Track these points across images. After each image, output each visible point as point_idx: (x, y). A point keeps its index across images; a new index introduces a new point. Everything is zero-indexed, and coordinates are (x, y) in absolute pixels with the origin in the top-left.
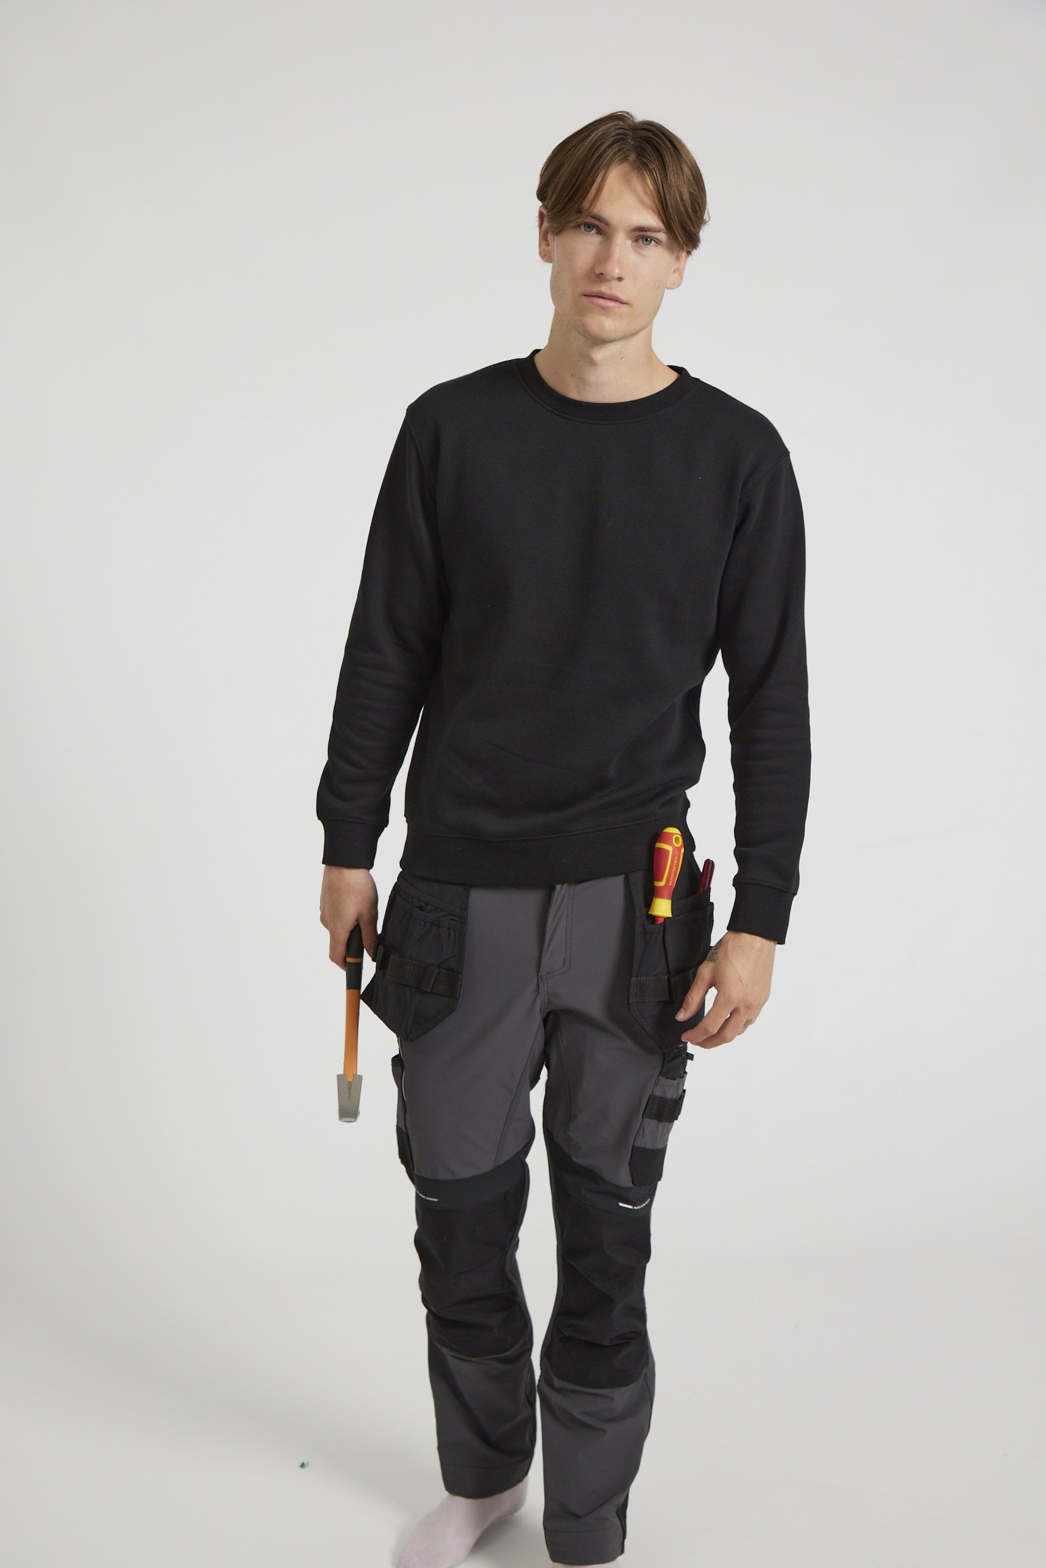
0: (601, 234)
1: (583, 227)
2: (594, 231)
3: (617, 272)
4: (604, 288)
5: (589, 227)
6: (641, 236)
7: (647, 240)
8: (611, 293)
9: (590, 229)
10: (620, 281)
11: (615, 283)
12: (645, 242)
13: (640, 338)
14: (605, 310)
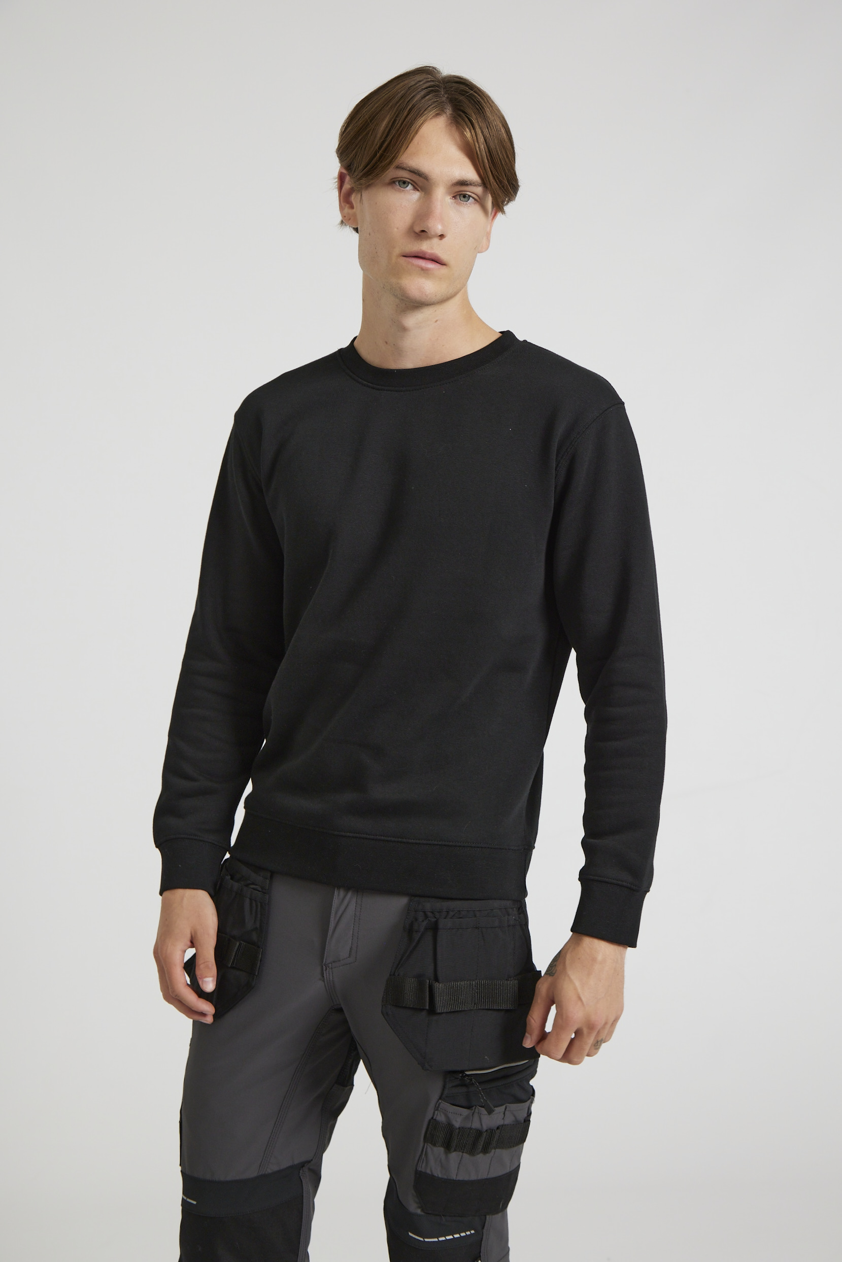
0: (418, 190)
1: (397, 183)
2: (410, 187)
3: (439, 228)
4: (426, 247)
5: (404, 182)
6: (460, 191)
7: (464, 196)
8: (433, 252)
9: (406, 185)
10: (441, 239)
11: (436, 241)
12: (462, 199)
13: (457, 300)
14: (424, 270)
